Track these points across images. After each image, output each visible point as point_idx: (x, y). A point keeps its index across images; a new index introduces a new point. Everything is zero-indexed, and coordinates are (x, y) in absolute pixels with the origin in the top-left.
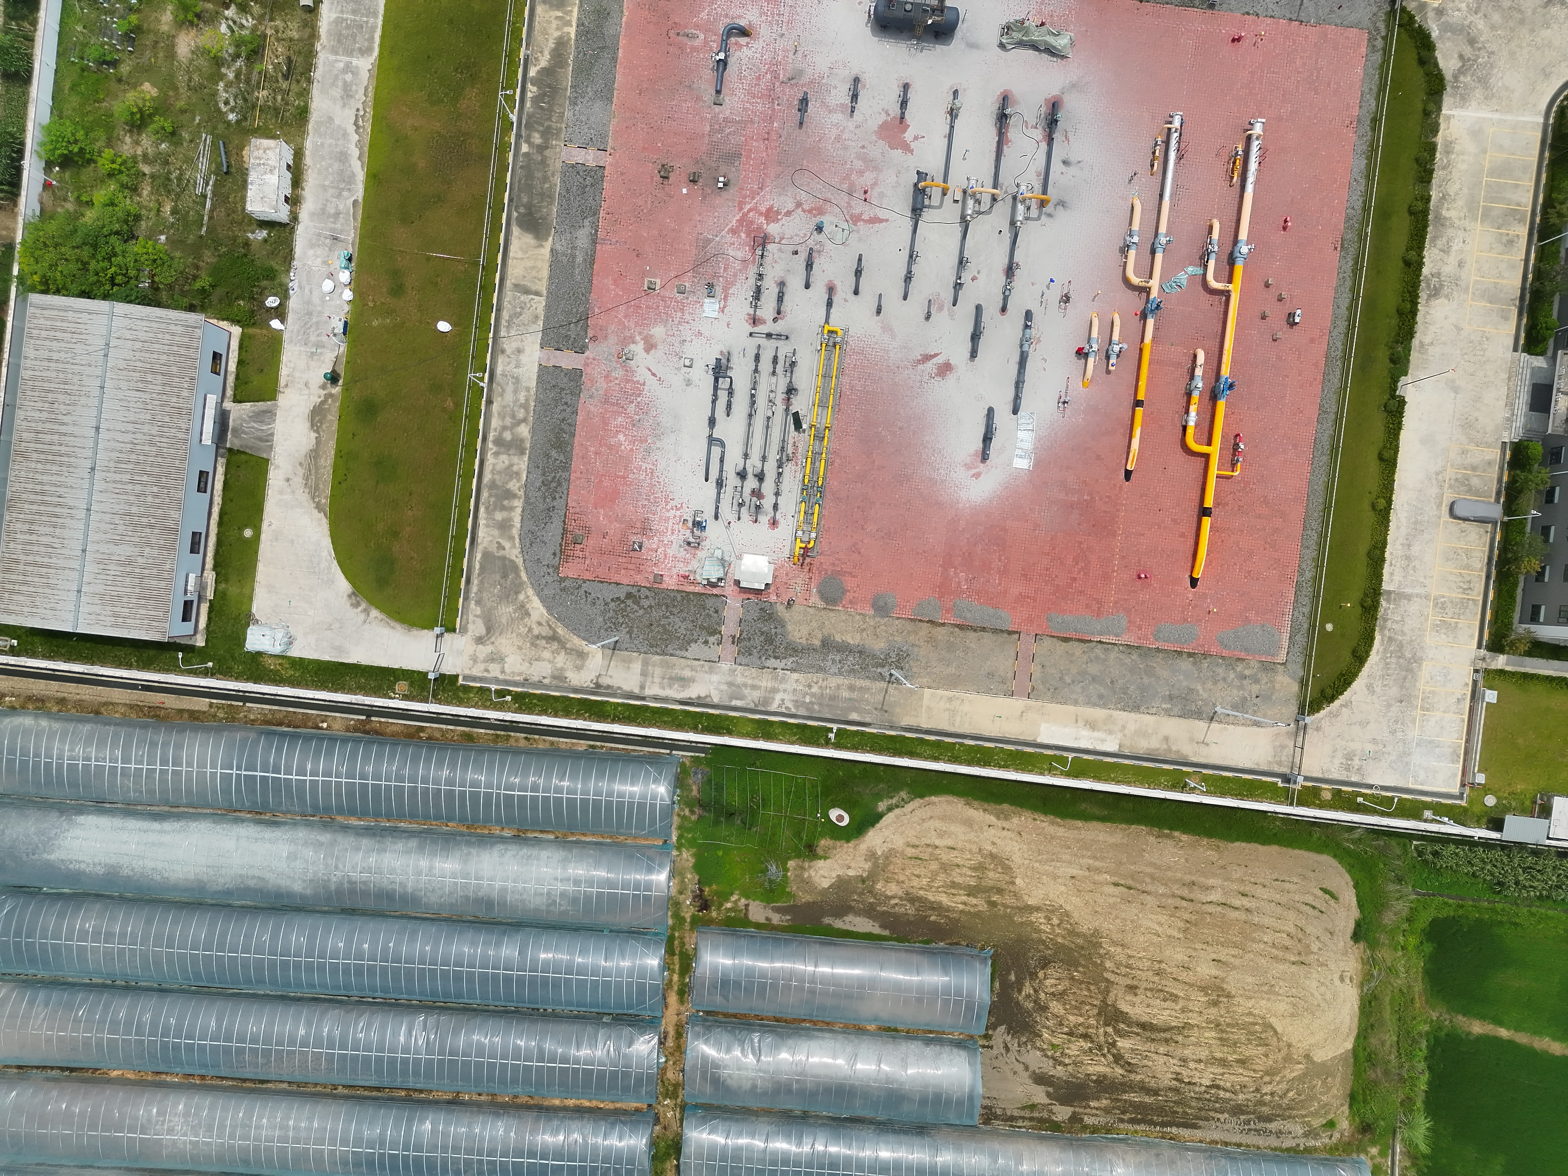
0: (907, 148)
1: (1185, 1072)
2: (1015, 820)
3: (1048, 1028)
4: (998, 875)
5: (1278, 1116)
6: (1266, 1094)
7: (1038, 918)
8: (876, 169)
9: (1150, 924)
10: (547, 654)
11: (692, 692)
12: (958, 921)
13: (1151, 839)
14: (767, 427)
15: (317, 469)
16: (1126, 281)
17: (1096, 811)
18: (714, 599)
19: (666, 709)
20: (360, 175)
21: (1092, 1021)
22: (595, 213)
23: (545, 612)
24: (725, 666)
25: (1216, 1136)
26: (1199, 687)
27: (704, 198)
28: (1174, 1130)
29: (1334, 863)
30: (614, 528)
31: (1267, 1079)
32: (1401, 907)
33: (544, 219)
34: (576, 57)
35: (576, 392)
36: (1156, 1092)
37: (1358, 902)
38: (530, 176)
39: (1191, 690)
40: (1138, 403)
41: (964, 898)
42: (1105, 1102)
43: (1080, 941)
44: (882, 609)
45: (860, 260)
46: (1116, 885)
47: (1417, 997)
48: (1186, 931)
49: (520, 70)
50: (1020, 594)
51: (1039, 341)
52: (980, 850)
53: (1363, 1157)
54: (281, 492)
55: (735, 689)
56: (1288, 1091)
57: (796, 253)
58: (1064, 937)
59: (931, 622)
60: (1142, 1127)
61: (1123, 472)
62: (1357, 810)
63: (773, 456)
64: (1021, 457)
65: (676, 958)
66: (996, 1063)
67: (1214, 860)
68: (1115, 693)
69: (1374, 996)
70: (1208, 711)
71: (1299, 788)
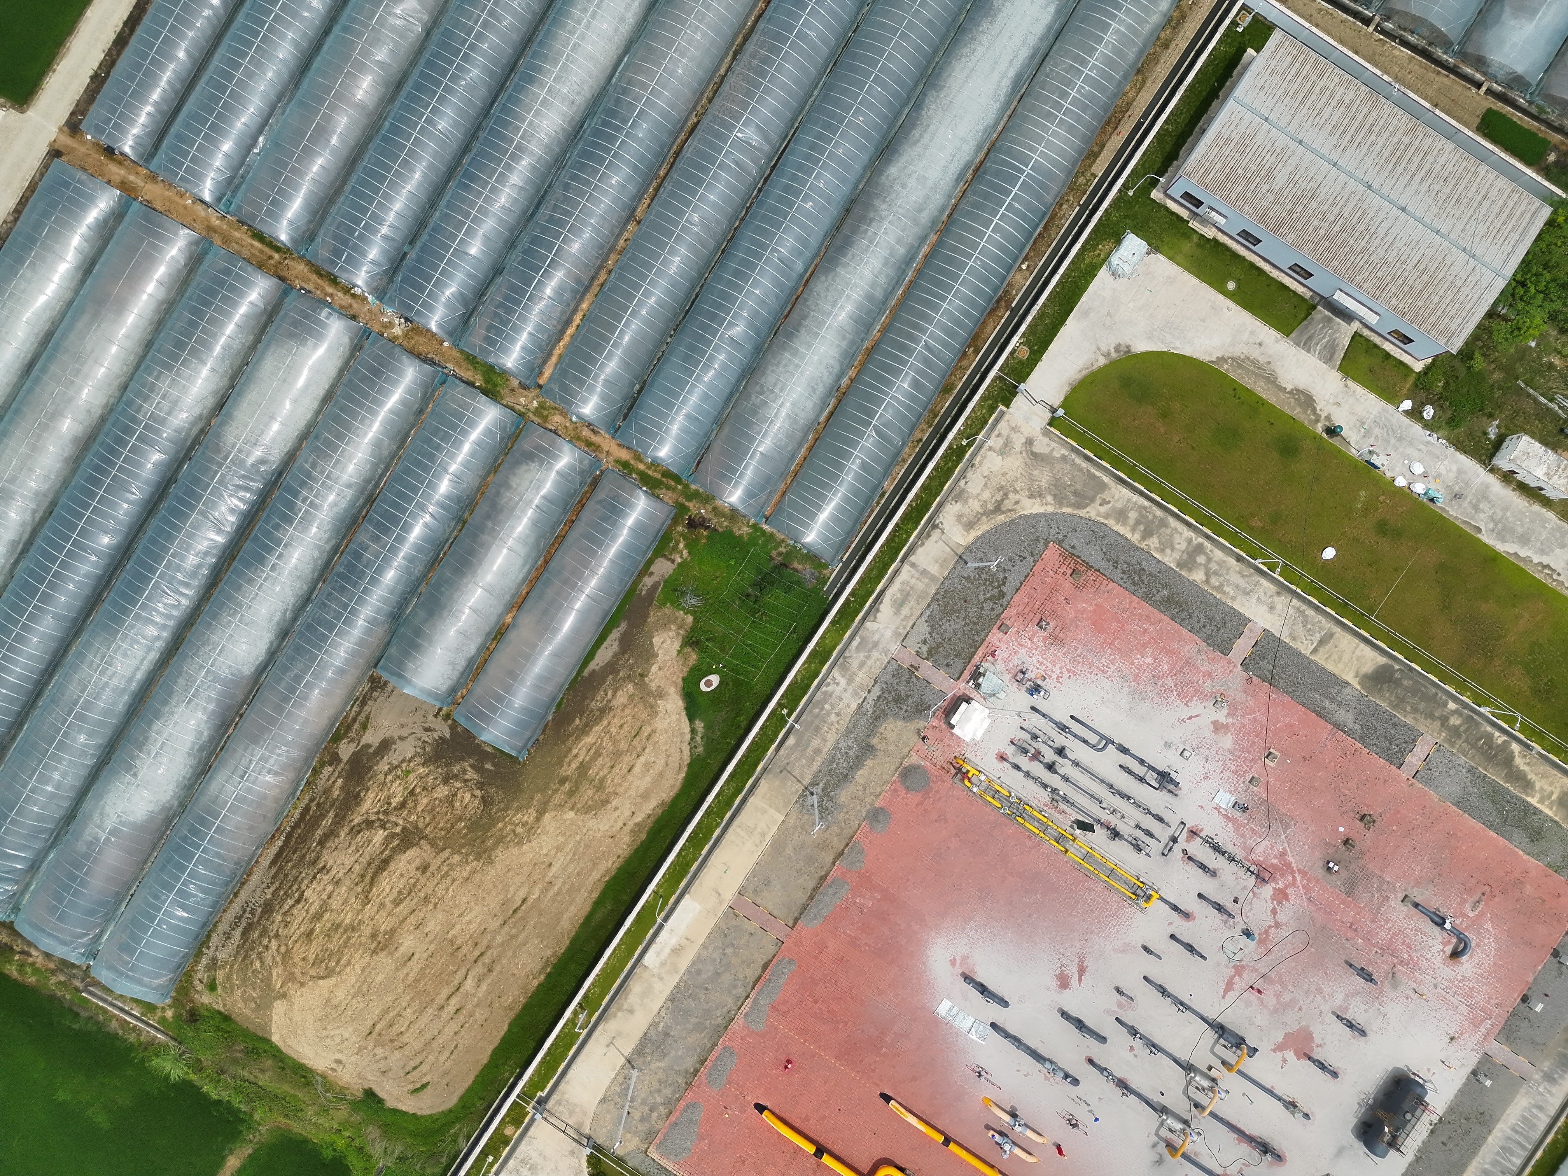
0: (1279, 1048)
1: (326, 878)
2: (627, 839)
3: (427, 775)
4: (586, 798)
5: (244, 943)
6: (270, 942)
7: (529, 816)
8: (1275, 1011)
9: (473, 914)
10: (986, 495)
11: (886, 607)
12: (564, 742)
13: (548, 953)
14: (1092, 796)
15: (1258, 376)
17: (599, 916)
18: (960, 669)
19: (883, 577)
20: (1501, 547)
21: (413, 818)
22: (1362, 740)
23: (1026, 512)
24: (894, 648)
25: (255, 879)
26: (663, 1064)
27: (1327, 844)
28: (280, 843)
29: (445, 1107)
30: (1070, 612)
31: (283, 949)
32: (377, 1150)
33: (1380, 691)
34: (1508, 792)
35: (1210, 640)
36: (322, 843)
37: (401, 1111)
38: (1425, 697)
39: (664, 1056)
40: (947, 1141)
41: (581, 758)
42: (336, 793)
43: (490, 843)
44: (875, 815)
45: (1202, 957)
46: (524, 901)
47: (289, 1121)
48: (452, 942)
49: (1522, 737)
50: (826, 947)
51: (1046, 1078)
52: (617, 794)
53: (169, 1001)
54: (1252, 333)
55: (869, 646)
57: (1236, 901)
58: (500, 830)
59: (842, 853)
60: (297, 815)
61: (891, 1095)
62: (481, 1152)
63: (1064, 789)
64: (950, 1010)
65: (658, 476)
66: (420, 714)
67: (502, 1000)
68: (696, 987)
69: (308, 1083)
70: (638, 1062)
71: (527, 1110)
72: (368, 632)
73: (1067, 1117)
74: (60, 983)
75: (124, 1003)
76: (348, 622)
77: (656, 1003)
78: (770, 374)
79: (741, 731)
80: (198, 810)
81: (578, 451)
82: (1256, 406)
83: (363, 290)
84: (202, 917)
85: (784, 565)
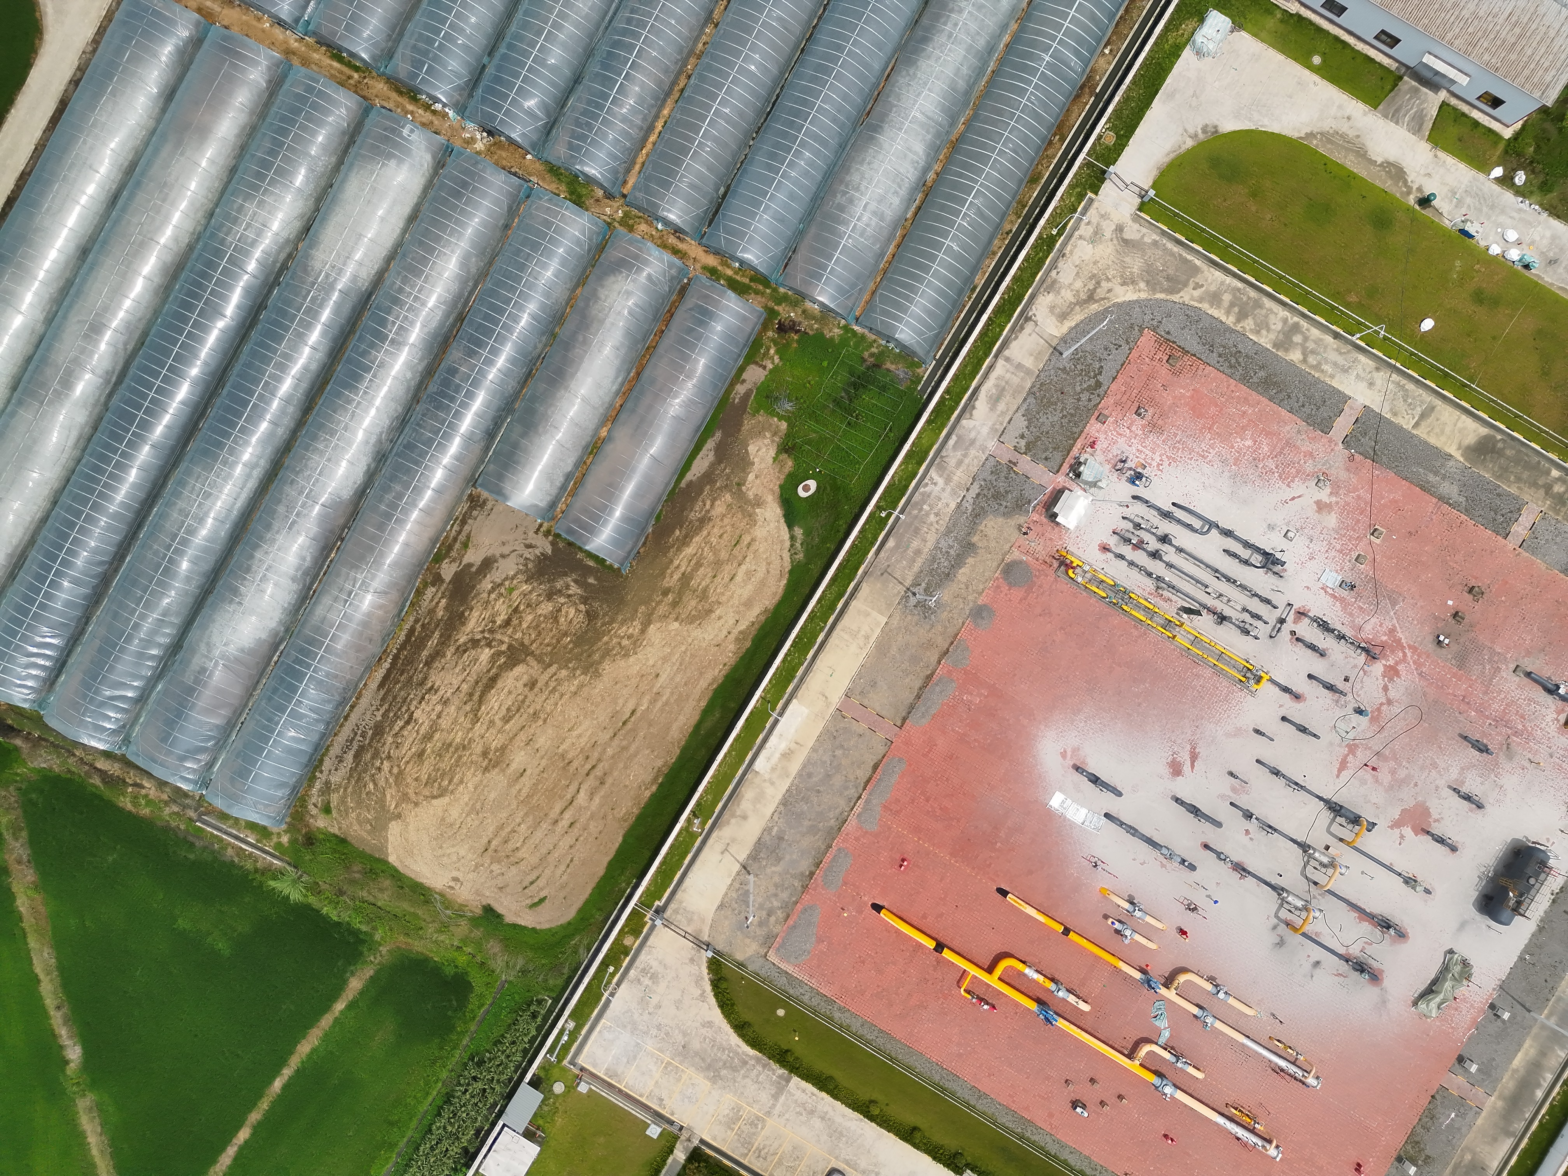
0: (1397, 824)
1: (435, 698)
2: (732, 647)
3: (530, 592)
4: (690, 608)
5: (357, 766)
6: (382, 763)
7: (635, 628)
8: (1391, 788)
9: (583, 727)
10: (1078, 284)
11: (981, 404)
12: (665, 554)
13: (659, 763)
15: (1347, 149)
16: (1184, 970)
17: (708, 724)
18: (1058, 461)
19: (978, 373)
22: (1467, 511)
23: (1119, 300)
24: (992, 445)
25: (364, 702)
26: (778, 869)
27: (1436, 618)
28: (386, 665)
29: (564, 920)
30: (1167, 399)
31: (395, 770)
32: (498, 964)
33: (1483, 462)
35: (1310, 420)
36: (428, 664)
37: (520, 926)
38: (1527, 466)
39: (779, 860)
40: (1067, 931)
41: (682, 569)
42: (440, 613)
43: (596, 657)
44: (978, 612)
45: (1315, 735)
46: (633, 712)
47: (410, 940)
48: (563, 756)
50: (936, 745)
51: (1163, 866)
52: (720, 603)
53: (284, 827)
54: (1340, 107)
57: (1346, 679)
58: (607, 643)
59: (947, 651)
60: (402, 637)
61: (1007, 889)
62: (602, 962)
63: (1169, 575)
64: (1063, 802)
65: (746, 281)
66: (521, 530)
67: (615, 812)
68: (808, 790)
69: (427, 902)
70: (754, 867)
71: (647, 919)
72: (465, 447)
73: (1186, 902)
74: (174, 813)
75: (238, 830)
76: (448, 437)
77: (769, 809)
78: (858, 169)
79: (841, 535)
80: (307, 632)
81: (667, 256)
82: (1348, 180)
83: (444, 105)
84: (315, 738)
85: (877, 366)
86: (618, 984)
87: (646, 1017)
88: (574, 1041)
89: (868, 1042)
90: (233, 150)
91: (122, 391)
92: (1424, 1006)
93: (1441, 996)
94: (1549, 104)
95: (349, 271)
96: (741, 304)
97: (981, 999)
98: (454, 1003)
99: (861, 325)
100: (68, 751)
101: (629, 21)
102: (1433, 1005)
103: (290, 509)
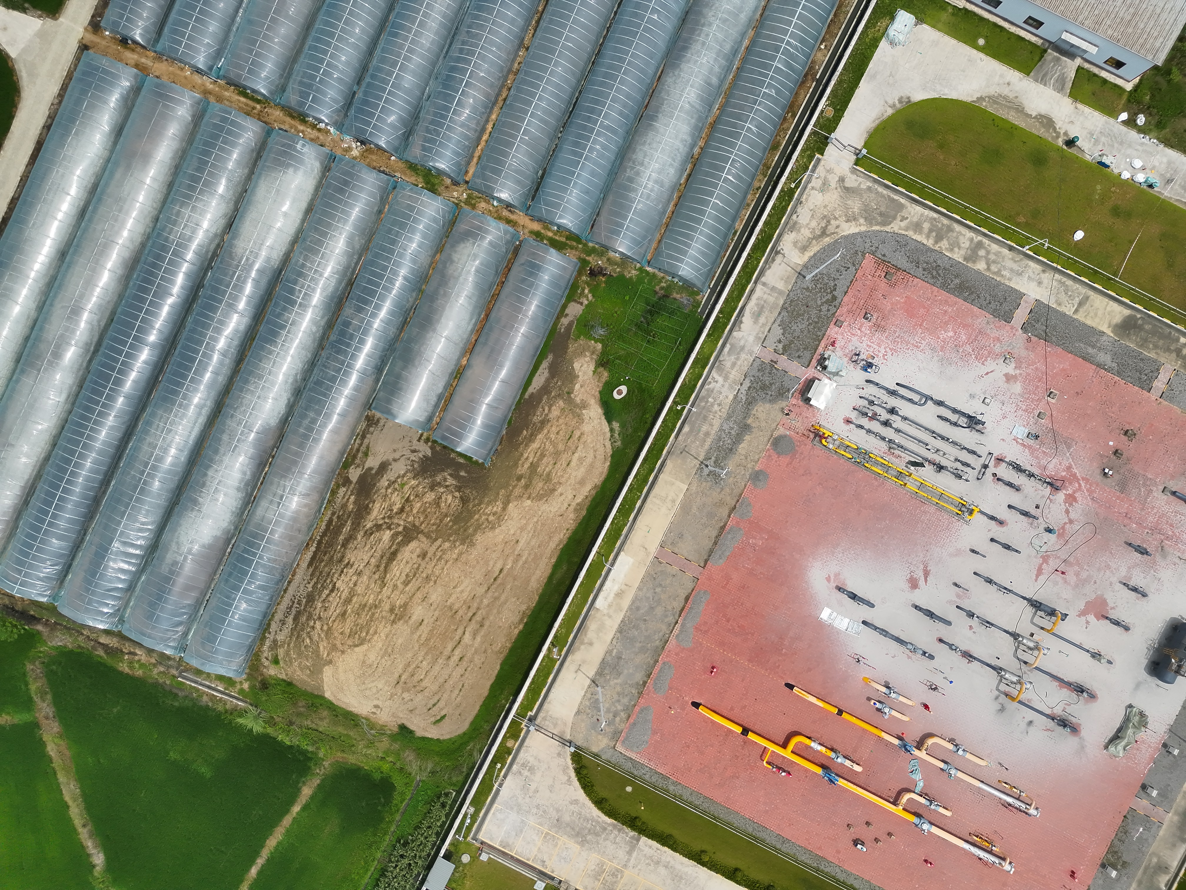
0: (1083, 613)
1: (351, 571)
2: (572, 516)
3: (417, 486)
4: (538, 489)
5: (296, 626)
6: (315, 623)
7: (498, 507)
8: (1077, 586)
9: (464, 585)
10: (814, 224)
11: (747, 319)
12: (516, 450)
13: (524, 607)
15: (1010, 108)
16: (931, 735)
17: (558, 575)
18: (808, 358)
19: (742, 296)
21: (411, 519)
22: (1119, 374)
23: (845, 234)
24: (757, 349)
25: (298, 577)
26: (619, 681)
27: (1101, 456)
28: (313, 549)
29: (460, 731)
30: (887, 305)
31: (325, 628)
32: (413, 768)
33: (1128, 335)
35: (995, 313)
36: (344, 545)
37: (428, 738)
38: (1162, 336)
39: (619, 674)
40: (840, 712)
41: (531, 460)
42: (351, 507)
43: (471, 530)
44: (756, 477)
45: (1017, 551)
46: (501, 571)
47: (345, 755)
48: (450, 608)
50: (731, 579)
51: (909, 657)
52: (560, 483)
53: (244, 676)
54: (1001, 76)
55: (738, 350)
56: (311, 639)
57: (1037, 507)
58: (477, 520)
59: (735, 507)
60: (323, 527)
61: (793, 684)
62: (492, 761)
63: (898, 439)
64: (830, 615)
65: (563, 239)
66: (407, 439)
67: (493, 647)
68: (636, 619)
69: (356, 725)
70: (600, 681)
71: (523, 726)
72: (361, 380)
73: (928, 684)
74: (161, 672)
75: (210, 682)
76: (347, 374)
77: (609, 635)
78: (641, 150)
79: (648, 425)
80: (251, 528)
81: (502, 226)
82: (1011, 130)
83: (327, 124)
84: (263, 608)
85: (666, 296)
86: (505, 777)
87: (527, 800)
88: (475, 822)
89: (696, 807)
90: (170, 169)
91: (99, 358)
92: (1113, 749)
93: (1126, 741)
94: (1160, 64)
95: (264, 253)
96: (559, 257)
97: (779, 768)
98: (382, 800)
99: (651, 266)
100: (78, 631)
101: (461, 51)
102: (1120, 747)
103: (231, 437)
